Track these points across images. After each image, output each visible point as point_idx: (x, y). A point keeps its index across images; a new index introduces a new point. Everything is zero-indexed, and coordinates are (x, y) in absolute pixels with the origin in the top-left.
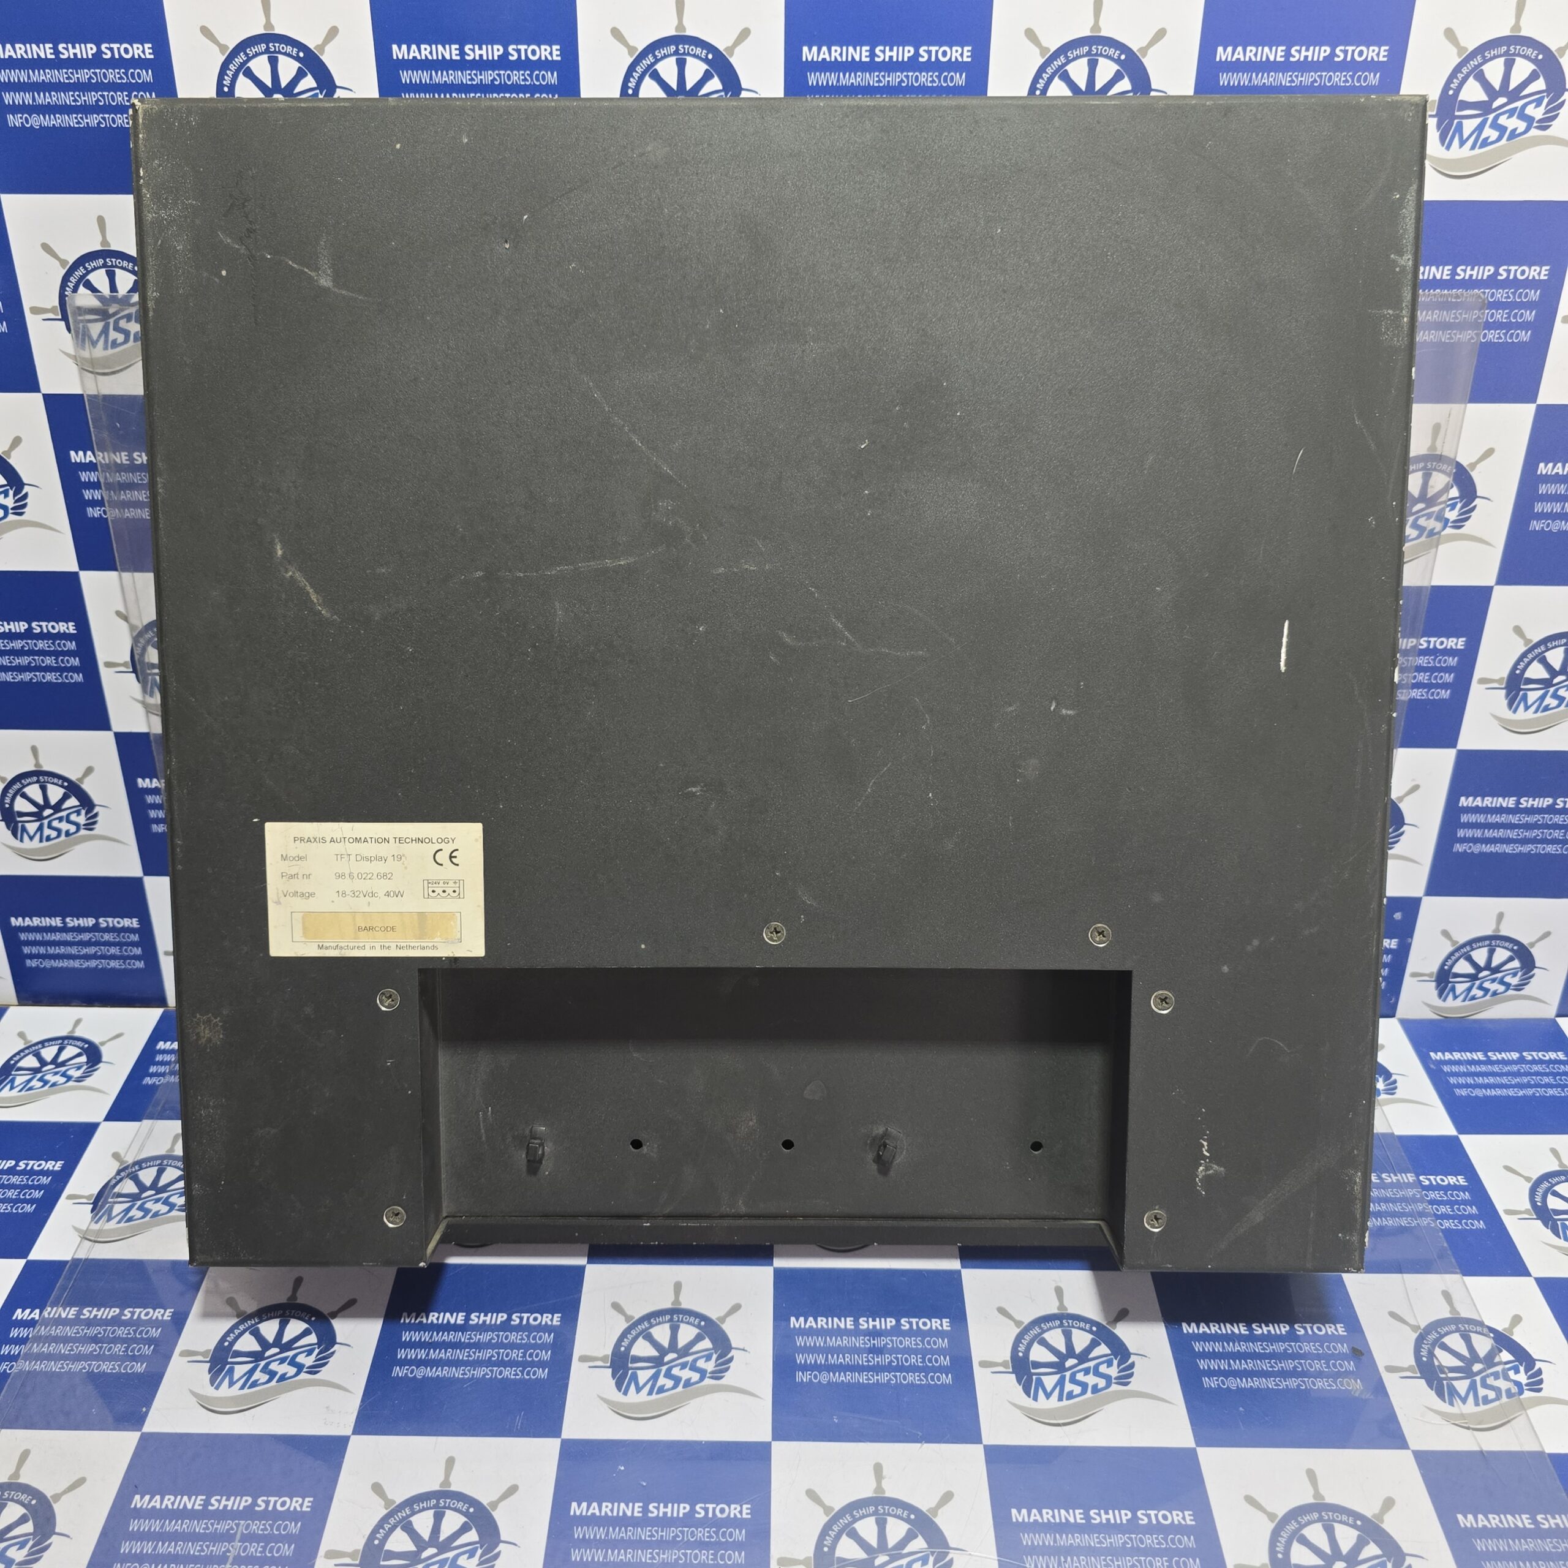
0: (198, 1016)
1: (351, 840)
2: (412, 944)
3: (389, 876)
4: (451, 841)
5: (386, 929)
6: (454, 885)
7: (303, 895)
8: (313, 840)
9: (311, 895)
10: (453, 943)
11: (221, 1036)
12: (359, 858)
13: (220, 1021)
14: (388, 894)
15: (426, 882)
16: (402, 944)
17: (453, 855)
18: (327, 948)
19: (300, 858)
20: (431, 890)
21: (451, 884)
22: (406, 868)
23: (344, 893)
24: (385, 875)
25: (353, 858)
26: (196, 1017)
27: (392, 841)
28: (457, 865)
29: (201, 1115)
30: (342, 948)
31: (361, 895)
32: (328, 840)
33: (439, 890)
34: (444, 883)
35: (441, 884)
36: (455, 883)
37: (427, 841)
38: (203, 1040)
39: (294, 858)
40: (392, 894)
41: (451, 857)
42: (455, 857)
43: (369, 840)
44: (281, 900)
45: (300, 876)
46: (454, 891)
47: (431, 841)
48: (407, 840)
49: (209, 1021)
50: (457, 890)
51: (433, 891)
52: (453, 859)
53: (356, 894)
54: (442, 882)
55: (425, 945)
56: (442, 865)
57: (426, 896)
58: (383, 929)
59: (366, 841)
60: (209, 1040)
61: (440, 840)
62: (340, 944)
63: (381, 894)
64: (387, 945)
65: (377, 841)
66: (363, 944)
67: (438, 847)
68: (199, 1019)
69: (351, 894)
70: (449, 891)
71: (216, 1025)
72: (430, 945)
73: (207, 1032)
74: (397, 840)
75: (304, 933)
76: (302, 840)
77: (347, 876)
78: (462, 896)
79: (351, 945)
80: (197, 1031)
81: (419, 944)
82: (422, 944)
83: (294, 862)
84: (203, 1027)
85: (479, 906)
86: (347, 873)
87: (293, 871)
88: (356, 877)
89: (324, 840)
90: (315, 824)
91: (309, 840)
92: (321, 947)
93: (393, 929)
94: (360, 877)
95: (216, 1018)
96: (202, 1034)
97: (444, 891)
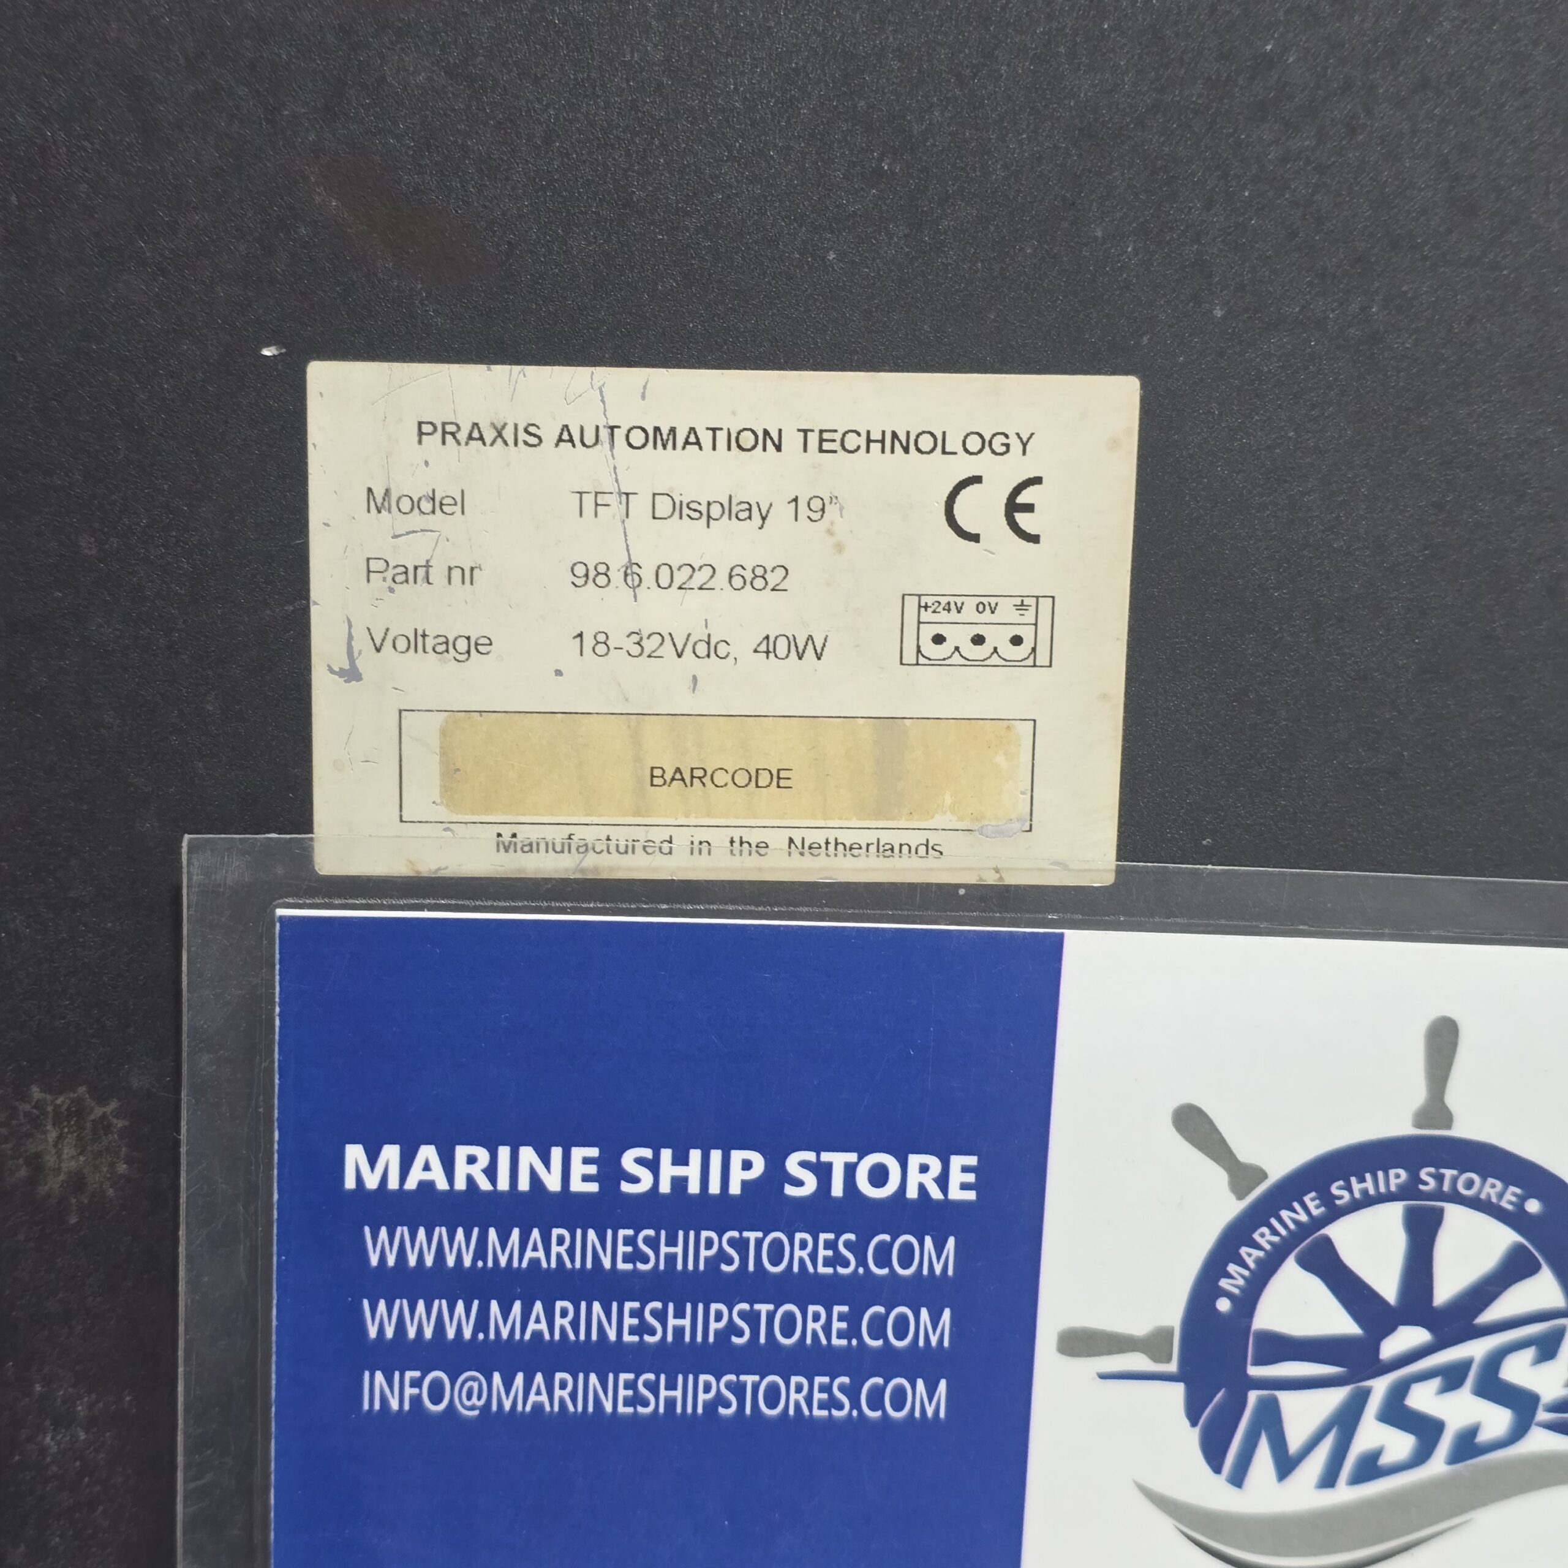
0: (36, 1092)
1: (637, 438)
2: (847, 838)
3: (773, 578)
4: (1016, 446)
5: (754, 778)
6: (1014, 616)
7: (447, 644)
8: (489, 435)
9: (476, 646)
10: (1000, 833)
11: (122, 1168)
12: (664, 506)
13: (117, 1114)
14: (767, 647)
15: (912, 604)
16: (812, 837)
17: (1021, 499)
18: (530, 847)
19: (437, 504)
20: (928, 632)
21: (1006, 611)
22: (839, 548)
23: (603, 640)
24: (760, 574)
25: (640, 506)
26: (25, 1098)
27: (792, 441)
28: (1034, 539)
29: (43, 1451)
30: (585, 848)
31: (668, 649)
32: (550, 434)
33: (959, 636)
34: (980, 608)
35: (969, 612)
36: (1022, 607)
37: (926, 443)
38: (53, 1184)
39: (416, 505)
40: (782, 647)
41: (1013, 507)
42: (1029, 508)
43: (706, 438)
44: (360, 664)
45: (438, 574)
46: (1017, 641)
47: (940, 444)
48: (852, 441)
49: (78, 1112)
50: (1027, 633)
51: (939, 639)
52: (1021, 518)
53: (650, 645)
54: (970, 604)
55: (894, 838)
56: (975, 538)
57: (910, 656)
58: (741, 778)
59: (693, 439)
60: (78, 1182)
61: (974, 443)
62: (580, 833)
63: (743, 643)
64: (754, 837)
65: (735, 442)
66: (662, 834)
67: (966, 467)
68: (39, 1105)
69: (629, 644)
70: (998, 637)
71: (103, 1125)
72: (915, 839)
73: (68, 1151)
74: (813, 438)
75: (447, 790)
76: (448, 432)
77: (617, 576)
78: (1042, 658)
79: (621, 836)
80: (32, 1147)
81: (870, 837)
82: (886, 837)
83: (416, 520)
84: (52, 1135)
85: (1104, 697)
86: (617, 563)
87: (412, 552)
88: (648, 575)
89: (532, 436)
90: (500, 371)
91: (476, 435)
92: (505, 846)
93: (778, 778)
94: (664, 580)
95: (102, 1101)
96: (50, 1160)
97: (978, 640)
